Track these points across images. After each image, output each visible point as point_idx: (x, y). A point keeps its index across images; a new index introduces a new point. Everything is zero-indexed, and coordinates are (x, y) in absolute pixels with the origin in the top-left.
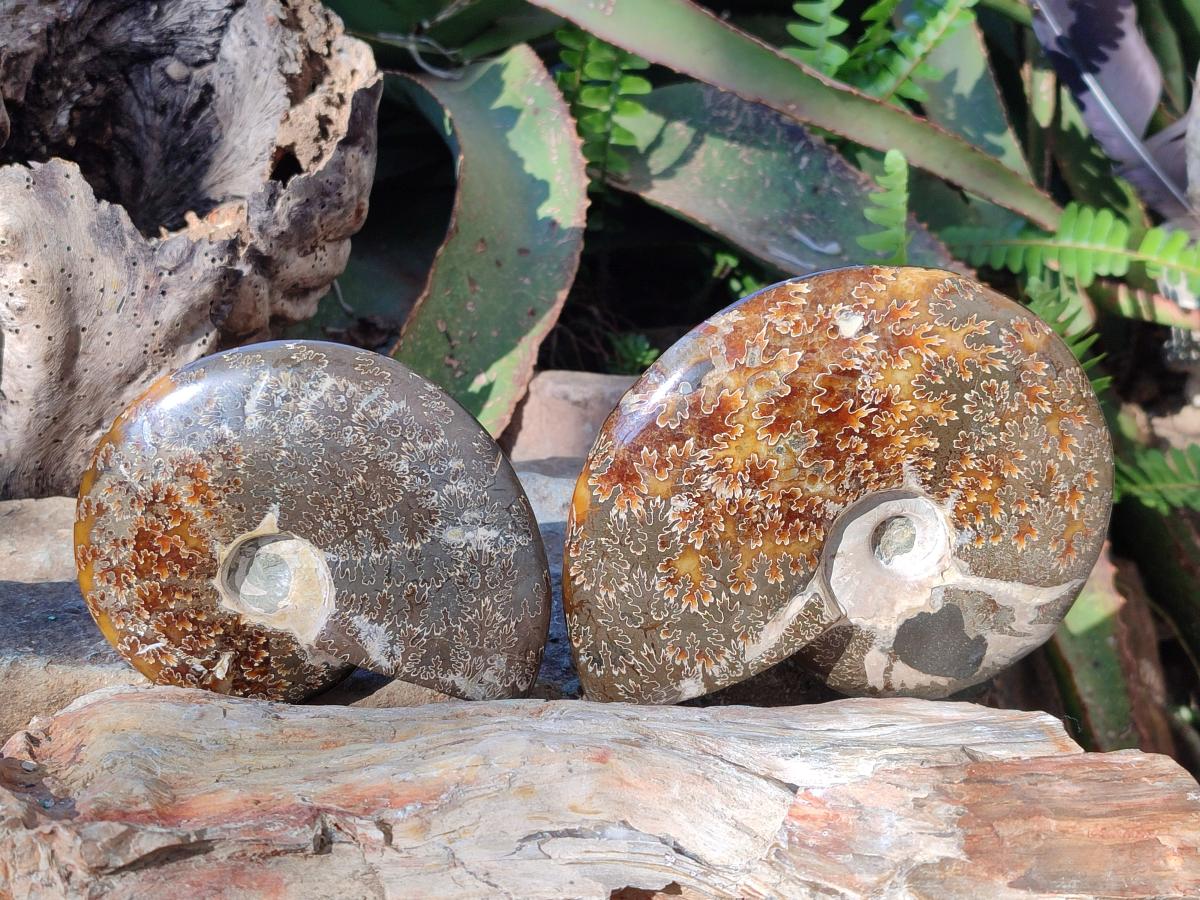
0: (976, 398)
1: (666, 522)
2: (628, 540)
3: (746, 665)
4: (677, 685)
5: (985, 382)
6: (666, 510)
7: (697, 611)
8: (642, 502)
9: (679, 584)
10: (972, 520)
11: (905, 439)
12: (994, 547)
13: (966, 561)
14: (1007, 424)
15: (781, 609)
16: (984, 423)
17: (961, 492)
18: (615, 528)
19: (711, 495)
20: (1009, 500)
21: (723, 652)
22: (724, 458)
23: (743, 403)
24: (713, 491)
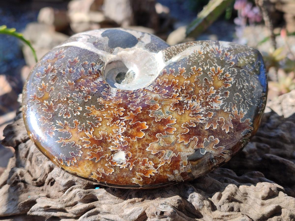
0: (75, 112)
1: (224, 101)
2: (241, 100)
3: (202, 44)
4: (230, 47)
5: (69, 118)
6: (223, 105)
7: (218, 67)
8: (232, 112)
9: (223, 77)
10: (93, 71)
11: (111, 104)
12: (87, 61)
13: (100, 60)
14: (65, 99)
15: (182, 59)
16: (75, 102)
17: (94, 81)
18: (246, 107)
19: (202, 104)
20: (75, 74)
21: (210, 51)
22: (193, 117)
23: (179, 136)
24: (201, 106)
